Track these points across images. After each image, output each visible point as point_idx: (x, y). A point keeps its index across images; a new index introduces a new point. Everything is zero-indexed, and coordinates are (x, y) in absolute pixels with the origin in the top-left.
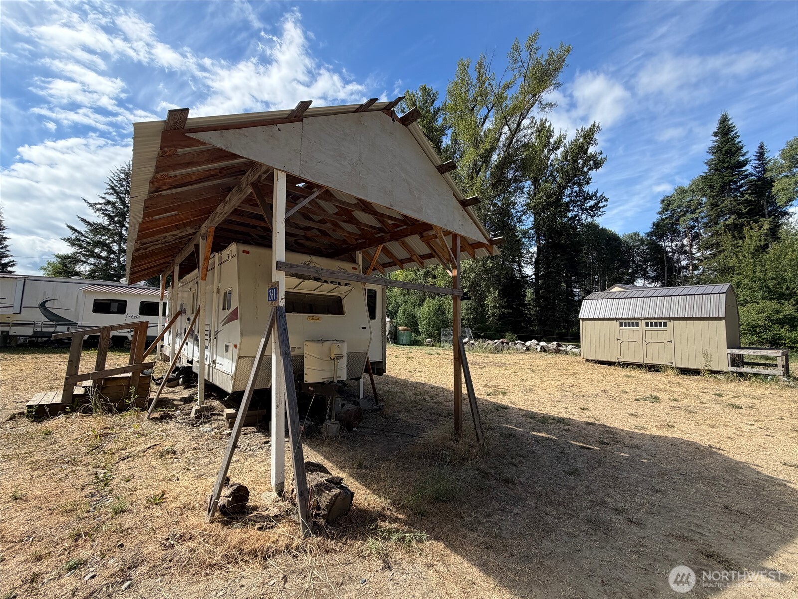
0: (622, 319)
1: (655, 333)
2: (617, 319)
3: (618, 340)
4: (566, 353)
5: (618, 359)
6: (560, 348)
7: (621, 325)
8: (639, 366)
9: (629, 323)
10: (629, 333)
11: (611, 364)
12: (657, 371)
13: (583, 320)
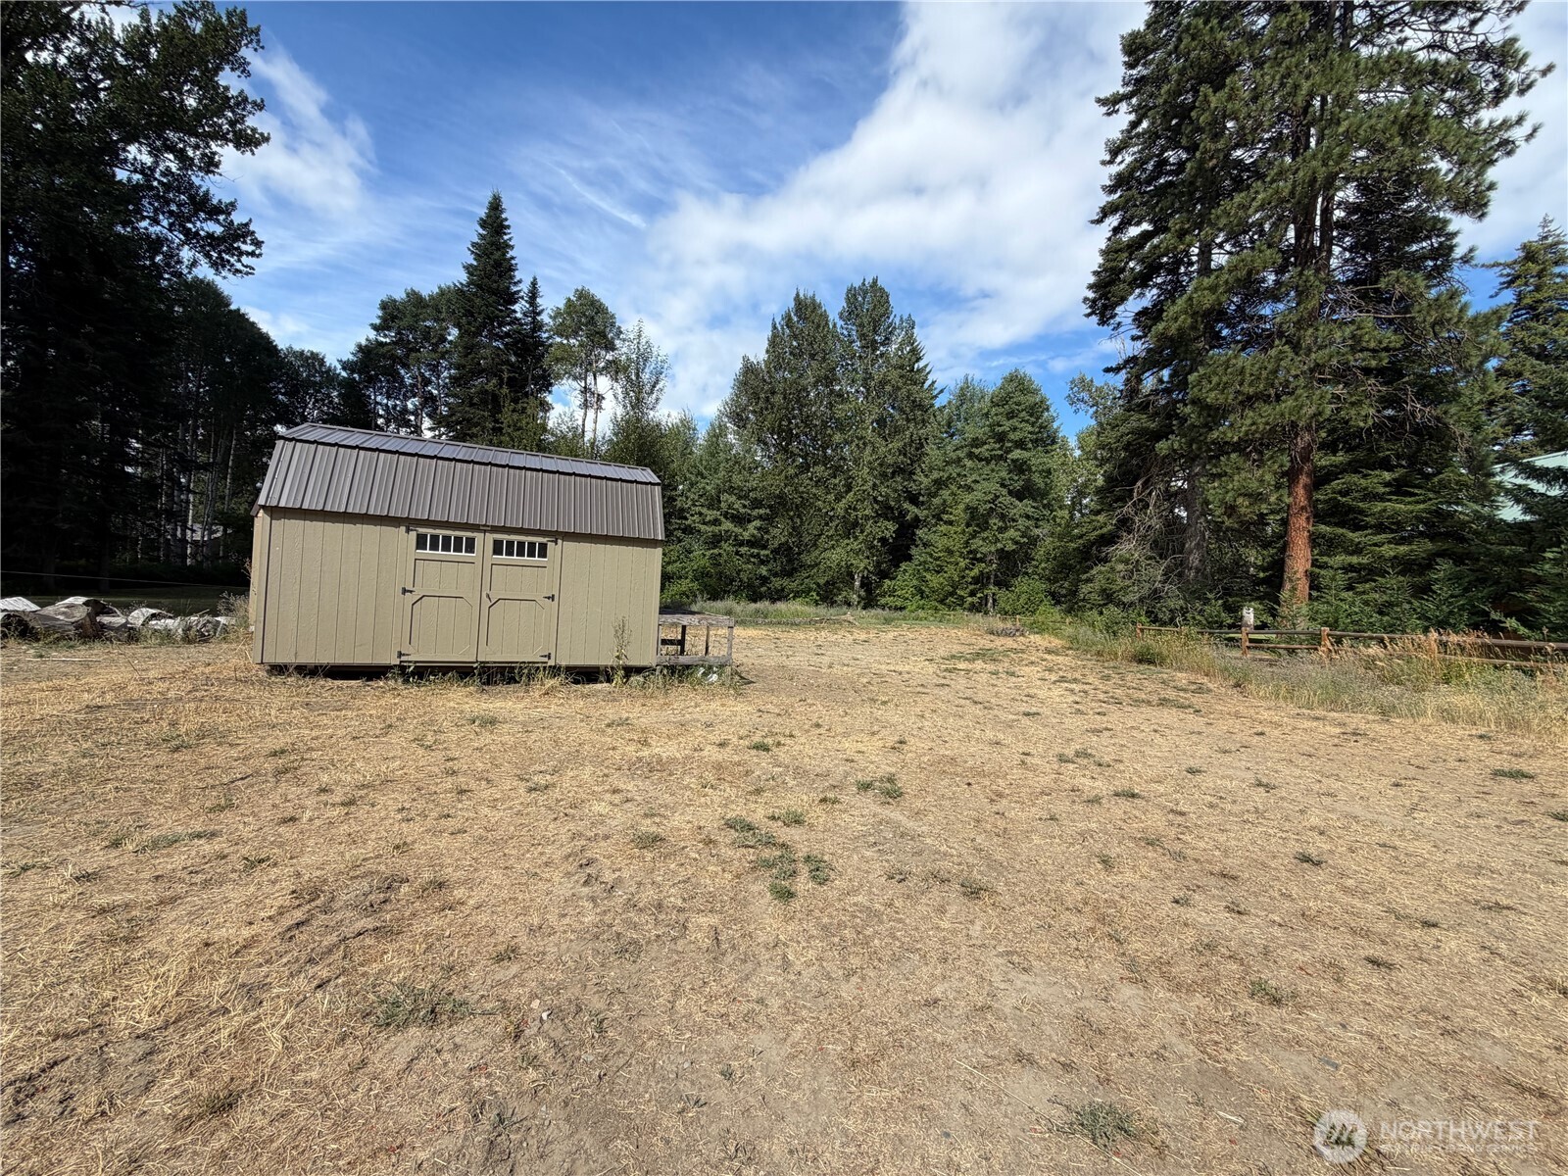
0: (428, 523)
1: (517, 575)
2: (409, 523)
3: (405, 591)
4: (132, 635)
5: (400, 654)
6: (106, 619)
7: (421, 543)
8: (463, 672)
9: (447, 539)
10: (446, 571)
11: (371, 673)
12: (512, 680)
13: (276, 512)
